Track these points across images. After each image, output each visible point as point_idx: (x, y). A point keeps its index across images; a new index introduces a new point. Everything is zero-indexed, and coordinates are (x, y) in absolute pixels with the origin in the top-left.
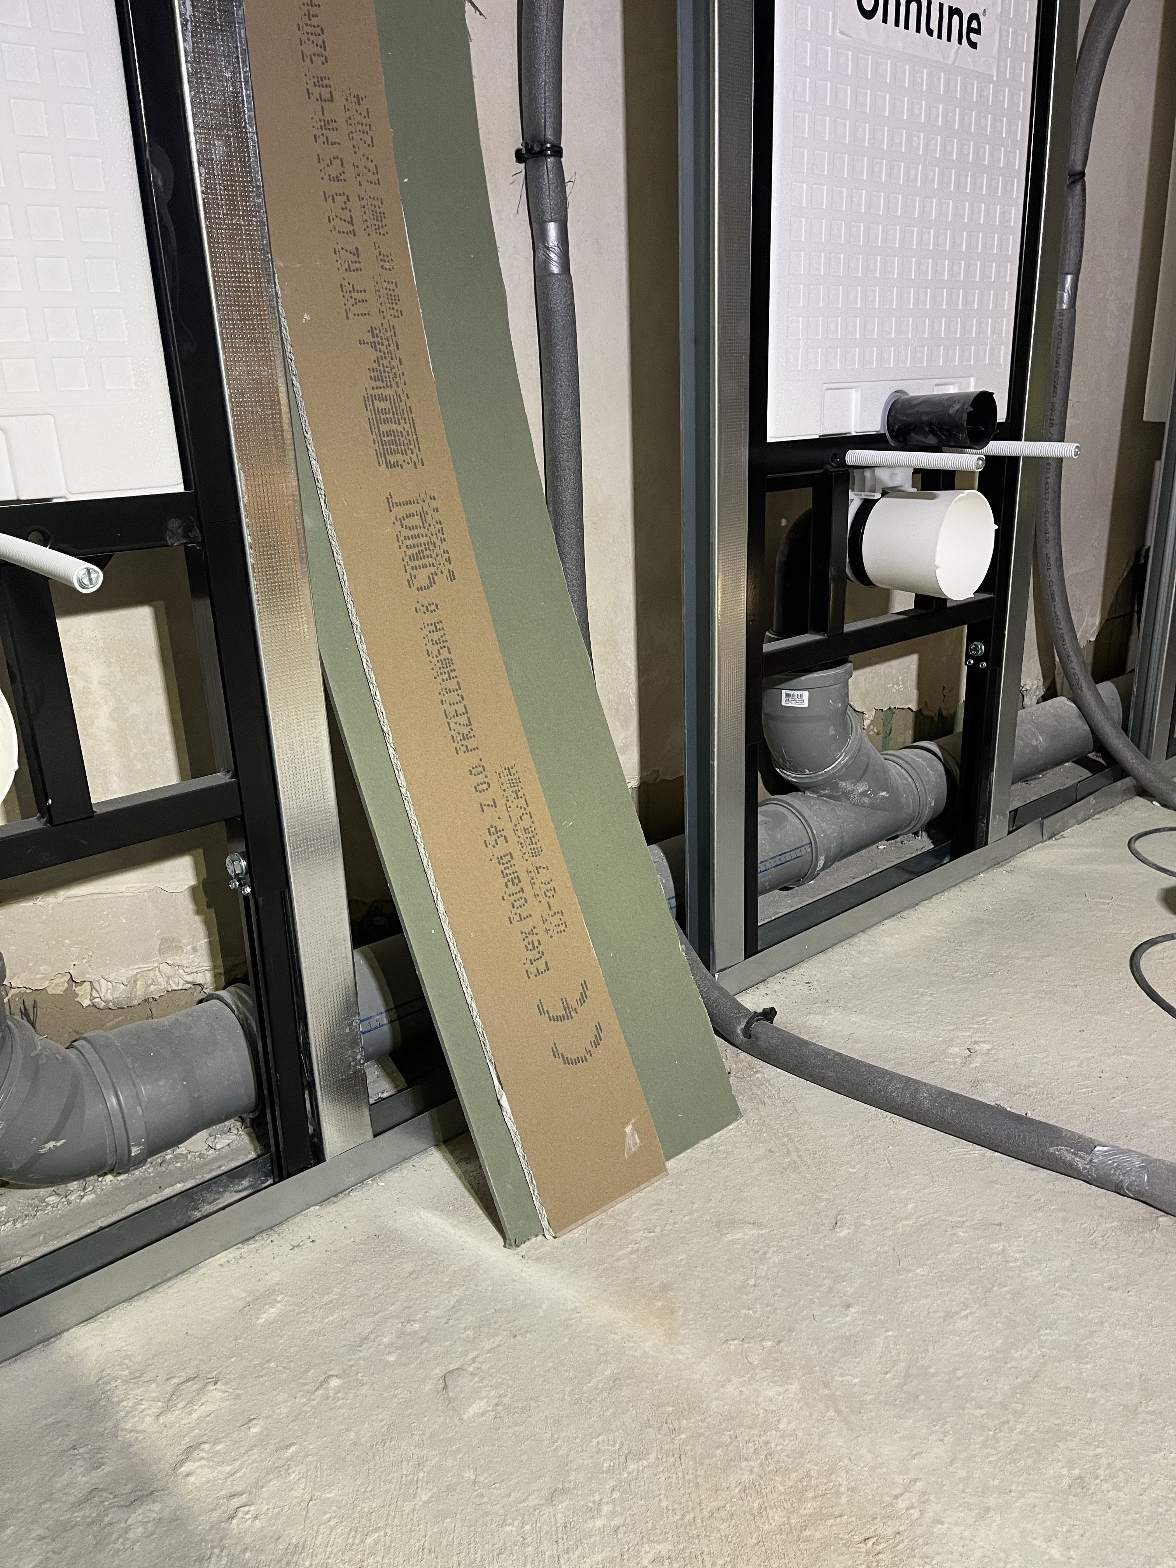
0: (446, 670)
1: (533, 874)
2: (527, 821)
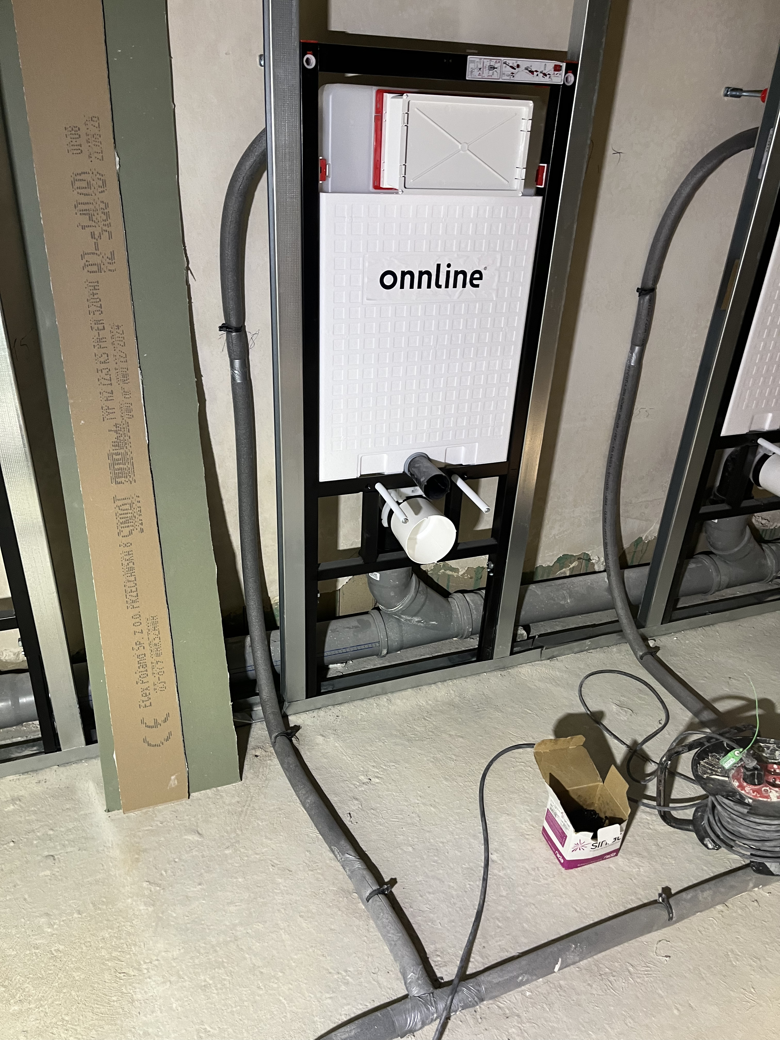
0: (130, 572)
1: (154, 664)
2: (157, 641)
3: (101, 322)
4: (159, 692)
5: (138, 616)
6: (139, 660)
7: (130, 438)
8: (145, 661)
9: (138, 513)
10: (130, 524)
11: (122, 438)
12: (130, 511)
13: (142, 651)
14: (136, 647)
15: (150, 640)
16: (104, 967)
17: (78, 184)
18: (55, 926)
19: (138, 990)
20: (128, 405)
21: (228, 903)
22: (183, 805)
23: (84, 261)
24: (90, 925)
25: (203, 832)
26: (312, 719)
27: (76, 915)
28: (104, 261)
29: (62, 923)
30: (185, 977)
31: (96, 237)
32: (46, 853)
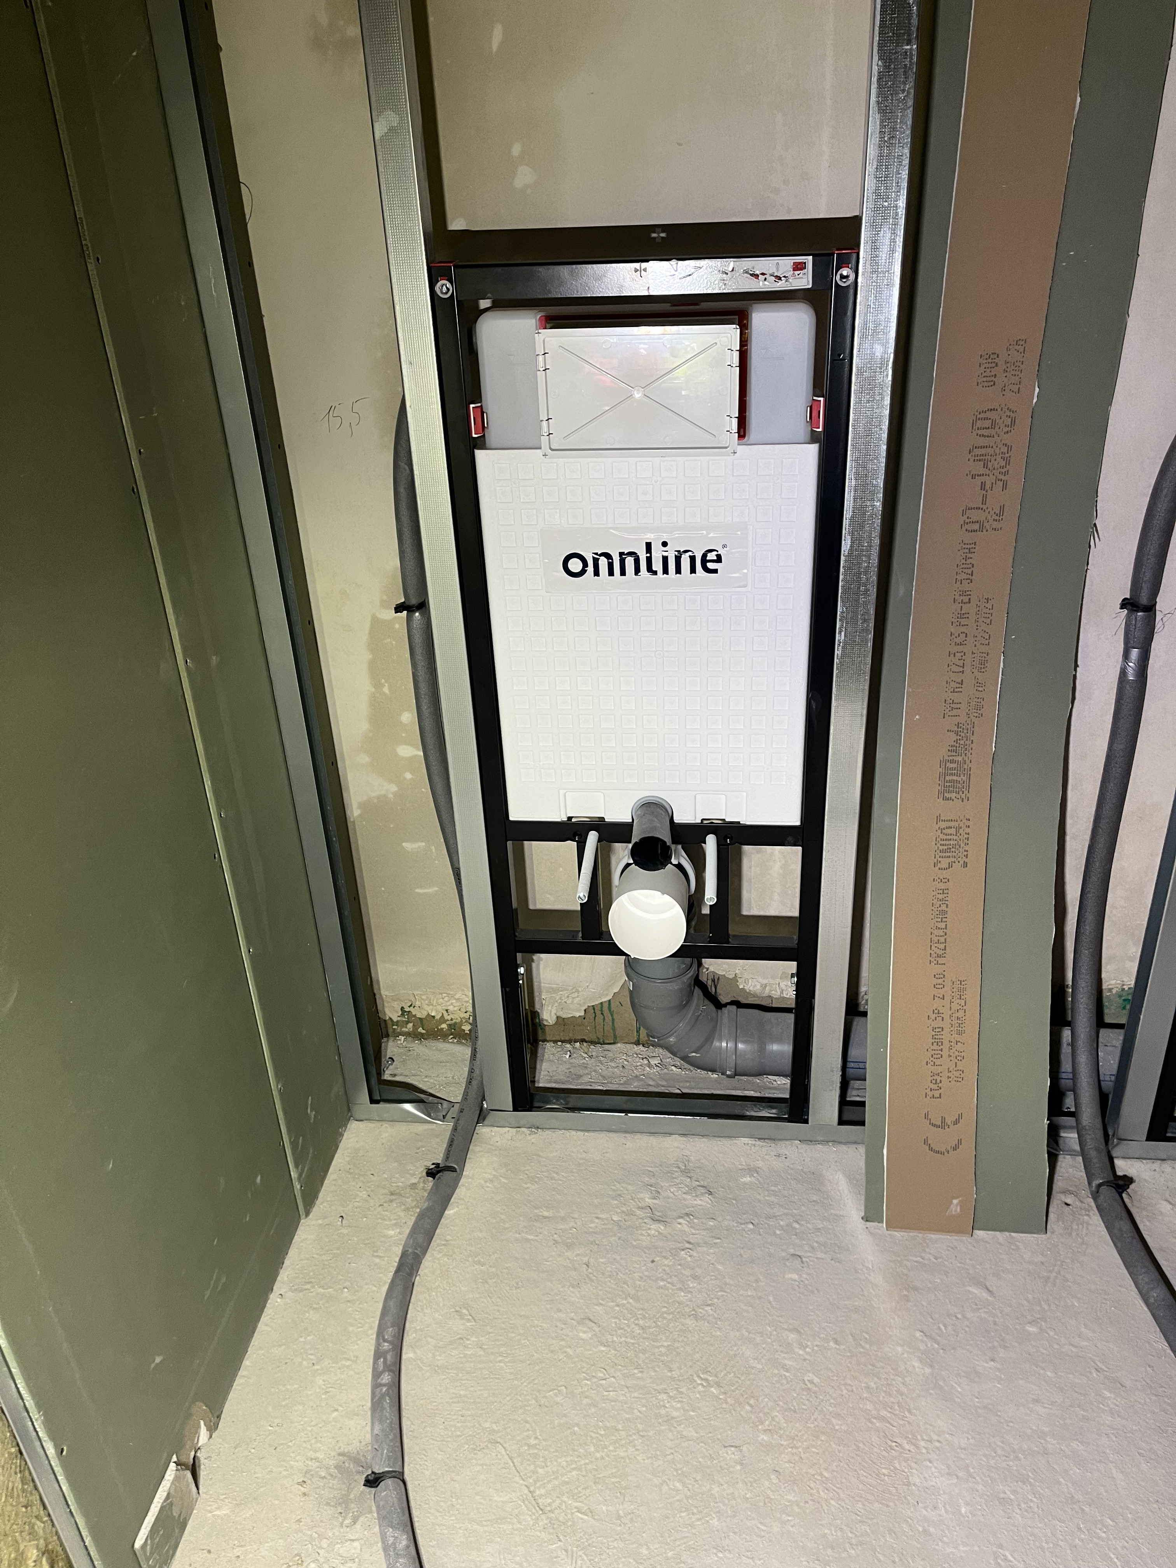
0: (941, 917)
1: (952, 1044)
2: (961, 1014)
3: (968, 593)
4: (953, 1082)
5: (942, 976)
6: (934, 1033)
7: (972, 743)
8: (941, 1037)
9: (965, 841)
10: (950, 854)
11: (962, 742)
12: (955, 837)
13: (938, 1023)
14: (933, 1016)
15: (953, 1010)
16: (870, 1425)
17: (979, 424)
18: (808, 1350)
19: (914, 1471)
20: (978, 700)
21: (1033, 1400)
22: (962, 1243)
23: (965, 517)
24: (850, 1363)
25: (994, 1289)
26: (1153, 1173)
27: (832, 1344)
28: (989, 517)
29: (815, 1348)
30: (977, 1478)
31: (987, 487)
32: (792, 1251)
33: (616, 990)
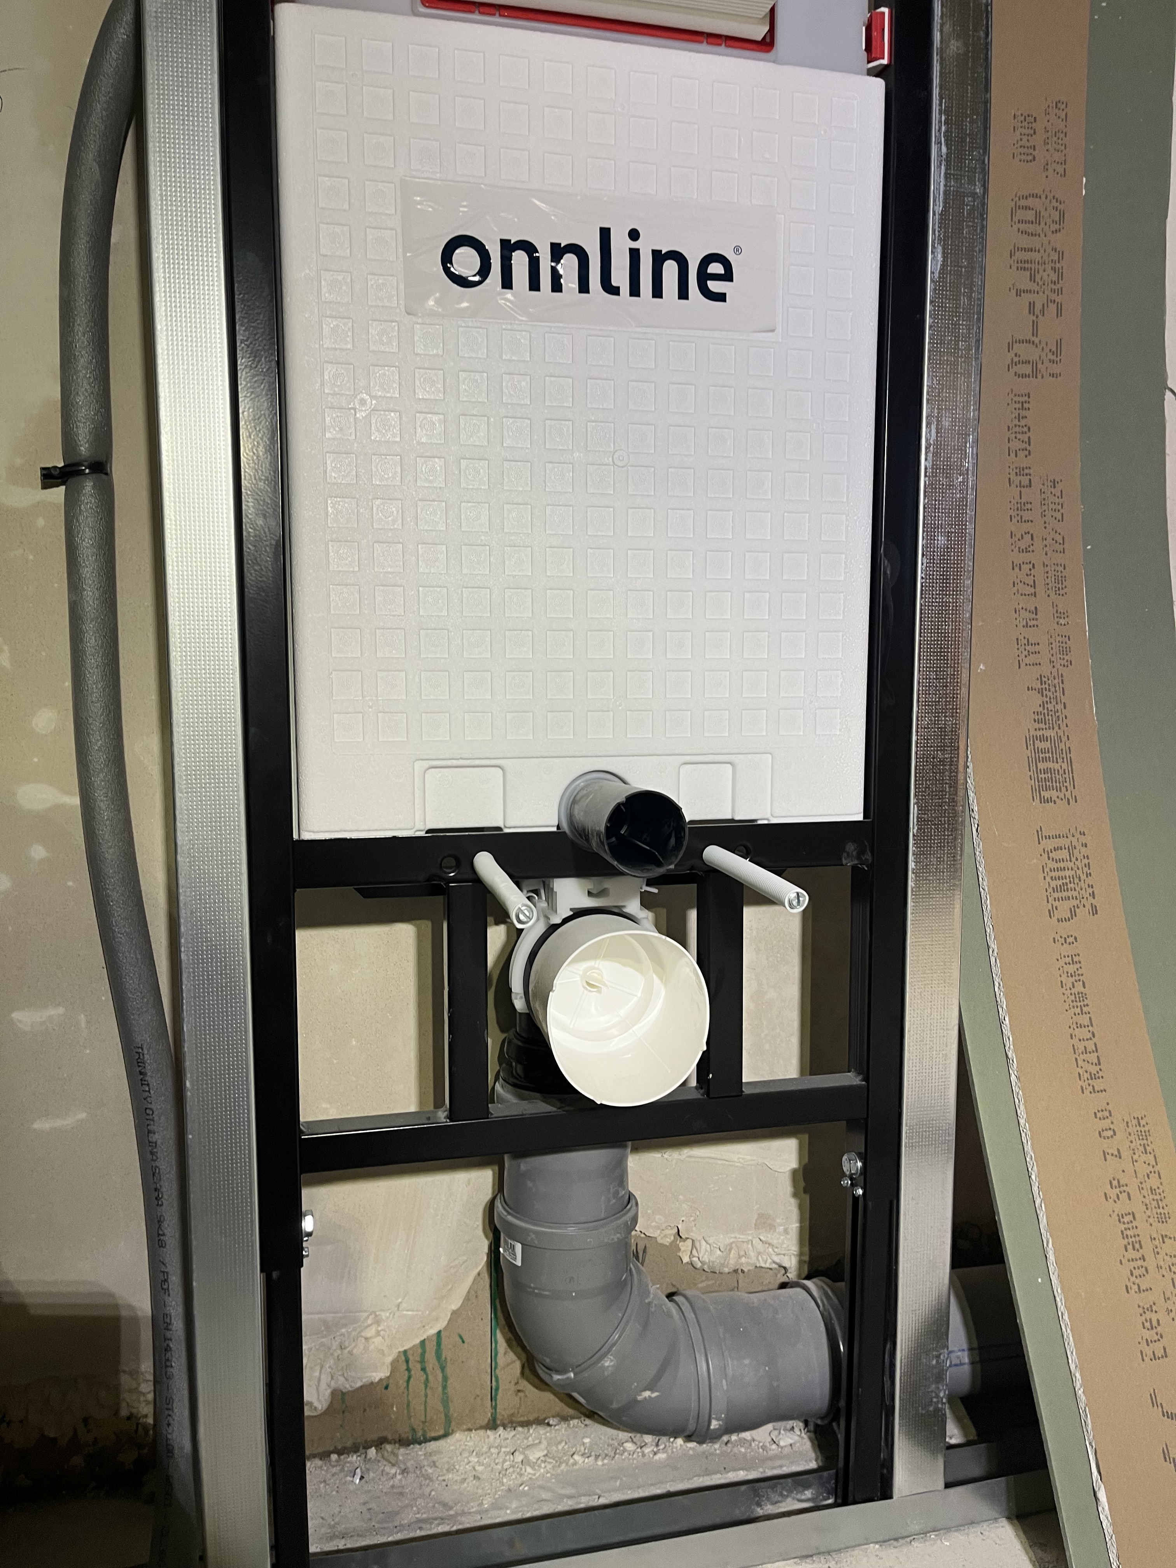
0: (1079, 1004)
1: (1157, 1242)
3: (1026, 471)
5: (1106, 1114)
6: (1123, 1227)
7: (1065, 708)
8: (1136, 1232)
9: (1085, 869)
10: (1070, 894)
11: (1050, 707)
12: (1070, 865)
13: (1123, 1206)
14: (1112, 1193)
15: (1140, 1175)
17: (1021, 214)
20: (1065, 640)
23: (1012, 354)
28: (1043, 357)
31: (1037, 311)
33: (455, 1306)
